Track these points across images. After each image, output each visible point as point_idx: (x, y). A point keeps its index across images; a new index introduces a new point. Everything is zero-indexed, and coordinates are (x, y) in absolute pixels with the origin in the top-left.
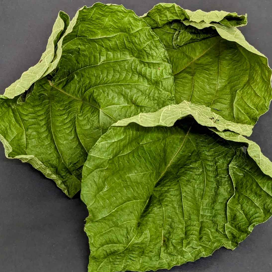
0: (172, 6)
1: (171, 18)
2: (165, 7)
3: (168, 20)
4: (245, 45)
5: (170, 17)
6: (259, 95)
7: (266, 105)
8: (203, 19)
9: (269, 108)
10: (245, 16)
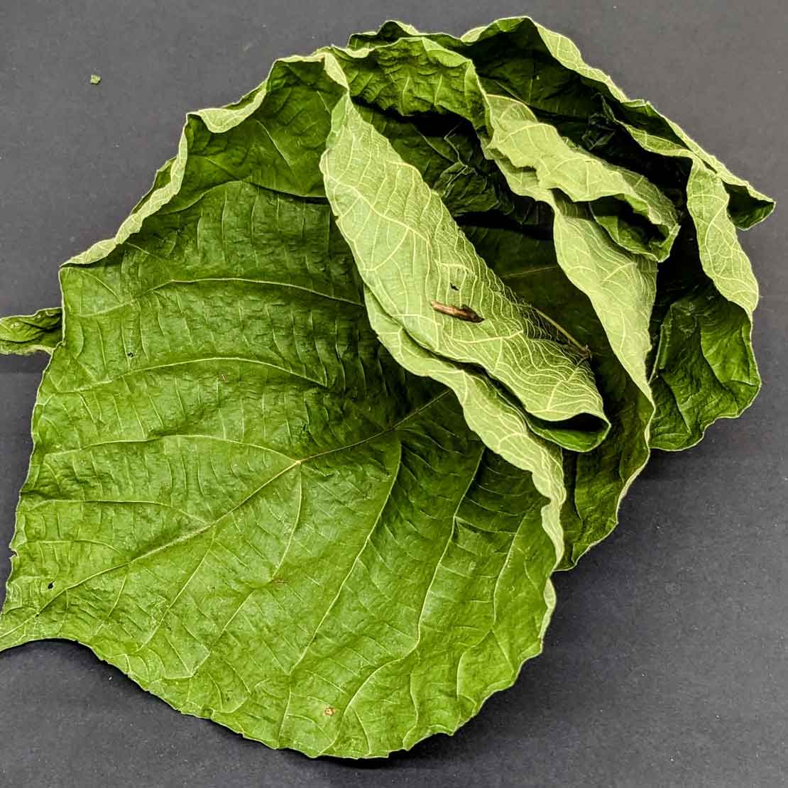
0: (460, 67)
1: (445, 104)
2: (434, 58)
3: (432, 106)
4: (612, 324)
5: (445, 99)
6: (577, 508)
7: (574, 550)
8: (538, 162)
9: (576, 564)
10: (671, 233)
